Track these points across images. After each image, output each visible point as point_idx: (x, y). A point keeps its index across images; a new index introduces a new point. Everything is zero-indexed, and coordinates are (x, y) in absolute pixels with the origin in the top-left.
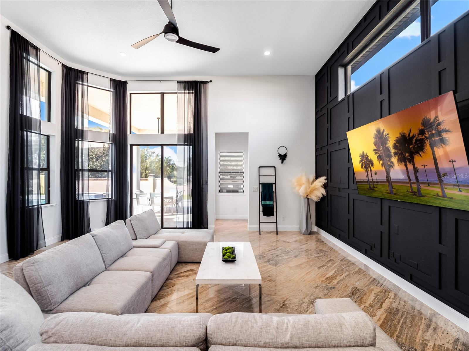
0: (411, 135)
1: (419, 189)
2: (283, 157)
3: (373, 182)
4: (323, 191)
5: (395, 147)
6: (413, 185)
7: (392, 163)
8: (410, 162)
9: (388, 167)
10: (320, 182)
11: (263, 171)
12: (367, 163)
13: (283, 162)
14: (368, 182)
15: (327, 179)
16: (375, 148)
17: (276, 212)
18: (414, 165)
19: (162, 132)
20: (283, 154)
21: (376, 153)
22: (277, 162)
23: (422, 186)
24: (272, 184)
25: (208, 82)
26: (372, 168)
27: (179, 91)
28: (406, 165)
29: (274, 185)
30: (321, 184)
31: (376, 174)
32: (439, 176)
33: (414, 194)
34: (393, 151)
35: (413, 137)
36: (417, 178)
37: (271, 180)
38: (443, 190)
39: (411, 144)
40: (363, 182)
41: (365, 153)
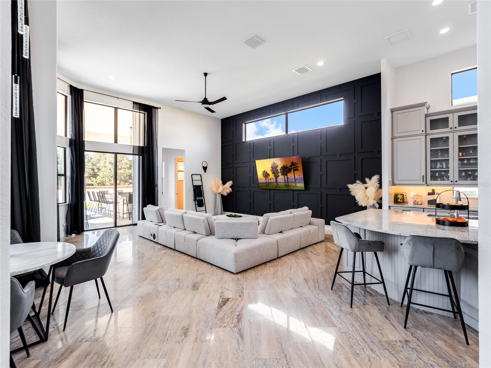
0: (287, 166)
1: (288, 184)
2: (205, 169)
3: (268, 183)
4: (230, 189)
5: (280, 169)
6: (286, 183)
7: (279, 175)
8: (286, 175)
9: (277, 177)
10: (229, 184)
11: (195, 177)
12: (266, 175)
13: (205, 172)
14: (266, 183)
15: (233, 182)
16: (271, 169)
17: (205, 204)
18: (287, 177)
19: (116, 142)
20: (205, 166)
21: (272, 171)
22: (202, 171)
23: (289, 183)
24: (201, 186)
25: (158, 108)
26: (269, 177)
27: (134, 110)
28: (284, 176)
29: (202, 187)
30: (230, 185)
31: (270, 179)
32: (295, 180)
33: (286, 186)
34: (279, 171)
35: (288, 167)
36: (288, 181)
37: (199, 183)
38: (296, 184)
39: (287, 169)
40: (263, 183)
41: (266, 171)
